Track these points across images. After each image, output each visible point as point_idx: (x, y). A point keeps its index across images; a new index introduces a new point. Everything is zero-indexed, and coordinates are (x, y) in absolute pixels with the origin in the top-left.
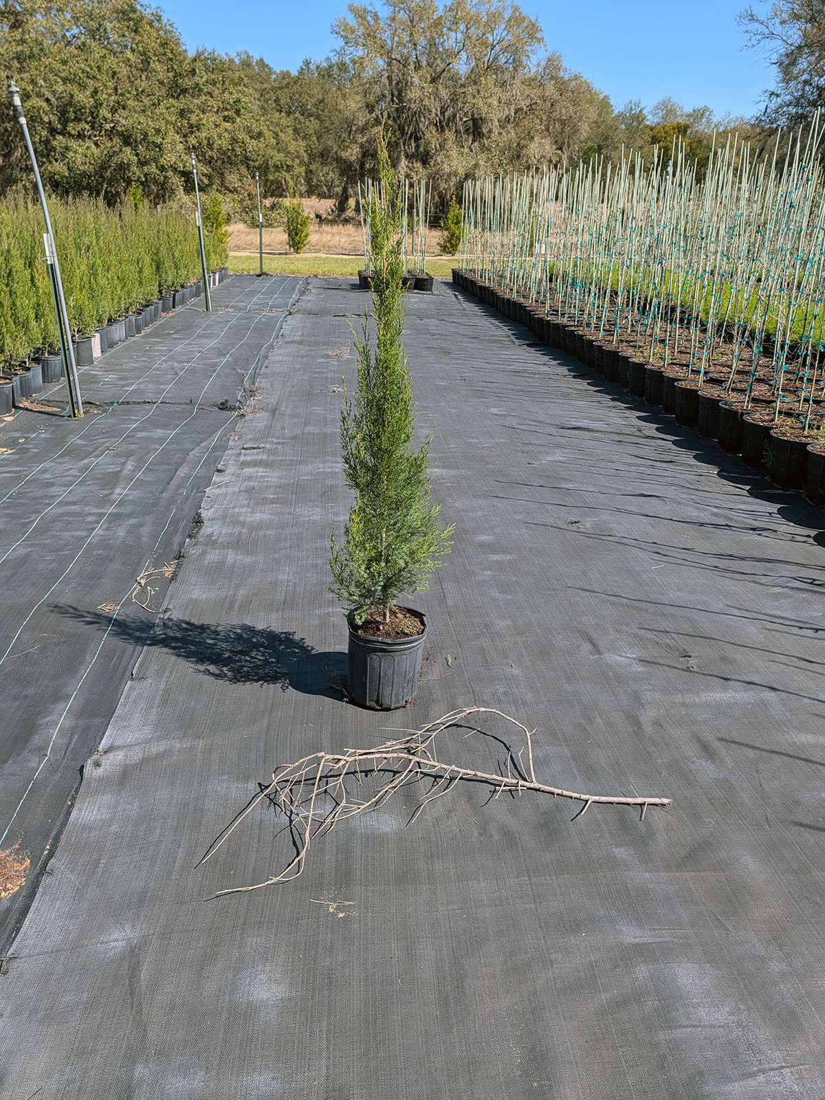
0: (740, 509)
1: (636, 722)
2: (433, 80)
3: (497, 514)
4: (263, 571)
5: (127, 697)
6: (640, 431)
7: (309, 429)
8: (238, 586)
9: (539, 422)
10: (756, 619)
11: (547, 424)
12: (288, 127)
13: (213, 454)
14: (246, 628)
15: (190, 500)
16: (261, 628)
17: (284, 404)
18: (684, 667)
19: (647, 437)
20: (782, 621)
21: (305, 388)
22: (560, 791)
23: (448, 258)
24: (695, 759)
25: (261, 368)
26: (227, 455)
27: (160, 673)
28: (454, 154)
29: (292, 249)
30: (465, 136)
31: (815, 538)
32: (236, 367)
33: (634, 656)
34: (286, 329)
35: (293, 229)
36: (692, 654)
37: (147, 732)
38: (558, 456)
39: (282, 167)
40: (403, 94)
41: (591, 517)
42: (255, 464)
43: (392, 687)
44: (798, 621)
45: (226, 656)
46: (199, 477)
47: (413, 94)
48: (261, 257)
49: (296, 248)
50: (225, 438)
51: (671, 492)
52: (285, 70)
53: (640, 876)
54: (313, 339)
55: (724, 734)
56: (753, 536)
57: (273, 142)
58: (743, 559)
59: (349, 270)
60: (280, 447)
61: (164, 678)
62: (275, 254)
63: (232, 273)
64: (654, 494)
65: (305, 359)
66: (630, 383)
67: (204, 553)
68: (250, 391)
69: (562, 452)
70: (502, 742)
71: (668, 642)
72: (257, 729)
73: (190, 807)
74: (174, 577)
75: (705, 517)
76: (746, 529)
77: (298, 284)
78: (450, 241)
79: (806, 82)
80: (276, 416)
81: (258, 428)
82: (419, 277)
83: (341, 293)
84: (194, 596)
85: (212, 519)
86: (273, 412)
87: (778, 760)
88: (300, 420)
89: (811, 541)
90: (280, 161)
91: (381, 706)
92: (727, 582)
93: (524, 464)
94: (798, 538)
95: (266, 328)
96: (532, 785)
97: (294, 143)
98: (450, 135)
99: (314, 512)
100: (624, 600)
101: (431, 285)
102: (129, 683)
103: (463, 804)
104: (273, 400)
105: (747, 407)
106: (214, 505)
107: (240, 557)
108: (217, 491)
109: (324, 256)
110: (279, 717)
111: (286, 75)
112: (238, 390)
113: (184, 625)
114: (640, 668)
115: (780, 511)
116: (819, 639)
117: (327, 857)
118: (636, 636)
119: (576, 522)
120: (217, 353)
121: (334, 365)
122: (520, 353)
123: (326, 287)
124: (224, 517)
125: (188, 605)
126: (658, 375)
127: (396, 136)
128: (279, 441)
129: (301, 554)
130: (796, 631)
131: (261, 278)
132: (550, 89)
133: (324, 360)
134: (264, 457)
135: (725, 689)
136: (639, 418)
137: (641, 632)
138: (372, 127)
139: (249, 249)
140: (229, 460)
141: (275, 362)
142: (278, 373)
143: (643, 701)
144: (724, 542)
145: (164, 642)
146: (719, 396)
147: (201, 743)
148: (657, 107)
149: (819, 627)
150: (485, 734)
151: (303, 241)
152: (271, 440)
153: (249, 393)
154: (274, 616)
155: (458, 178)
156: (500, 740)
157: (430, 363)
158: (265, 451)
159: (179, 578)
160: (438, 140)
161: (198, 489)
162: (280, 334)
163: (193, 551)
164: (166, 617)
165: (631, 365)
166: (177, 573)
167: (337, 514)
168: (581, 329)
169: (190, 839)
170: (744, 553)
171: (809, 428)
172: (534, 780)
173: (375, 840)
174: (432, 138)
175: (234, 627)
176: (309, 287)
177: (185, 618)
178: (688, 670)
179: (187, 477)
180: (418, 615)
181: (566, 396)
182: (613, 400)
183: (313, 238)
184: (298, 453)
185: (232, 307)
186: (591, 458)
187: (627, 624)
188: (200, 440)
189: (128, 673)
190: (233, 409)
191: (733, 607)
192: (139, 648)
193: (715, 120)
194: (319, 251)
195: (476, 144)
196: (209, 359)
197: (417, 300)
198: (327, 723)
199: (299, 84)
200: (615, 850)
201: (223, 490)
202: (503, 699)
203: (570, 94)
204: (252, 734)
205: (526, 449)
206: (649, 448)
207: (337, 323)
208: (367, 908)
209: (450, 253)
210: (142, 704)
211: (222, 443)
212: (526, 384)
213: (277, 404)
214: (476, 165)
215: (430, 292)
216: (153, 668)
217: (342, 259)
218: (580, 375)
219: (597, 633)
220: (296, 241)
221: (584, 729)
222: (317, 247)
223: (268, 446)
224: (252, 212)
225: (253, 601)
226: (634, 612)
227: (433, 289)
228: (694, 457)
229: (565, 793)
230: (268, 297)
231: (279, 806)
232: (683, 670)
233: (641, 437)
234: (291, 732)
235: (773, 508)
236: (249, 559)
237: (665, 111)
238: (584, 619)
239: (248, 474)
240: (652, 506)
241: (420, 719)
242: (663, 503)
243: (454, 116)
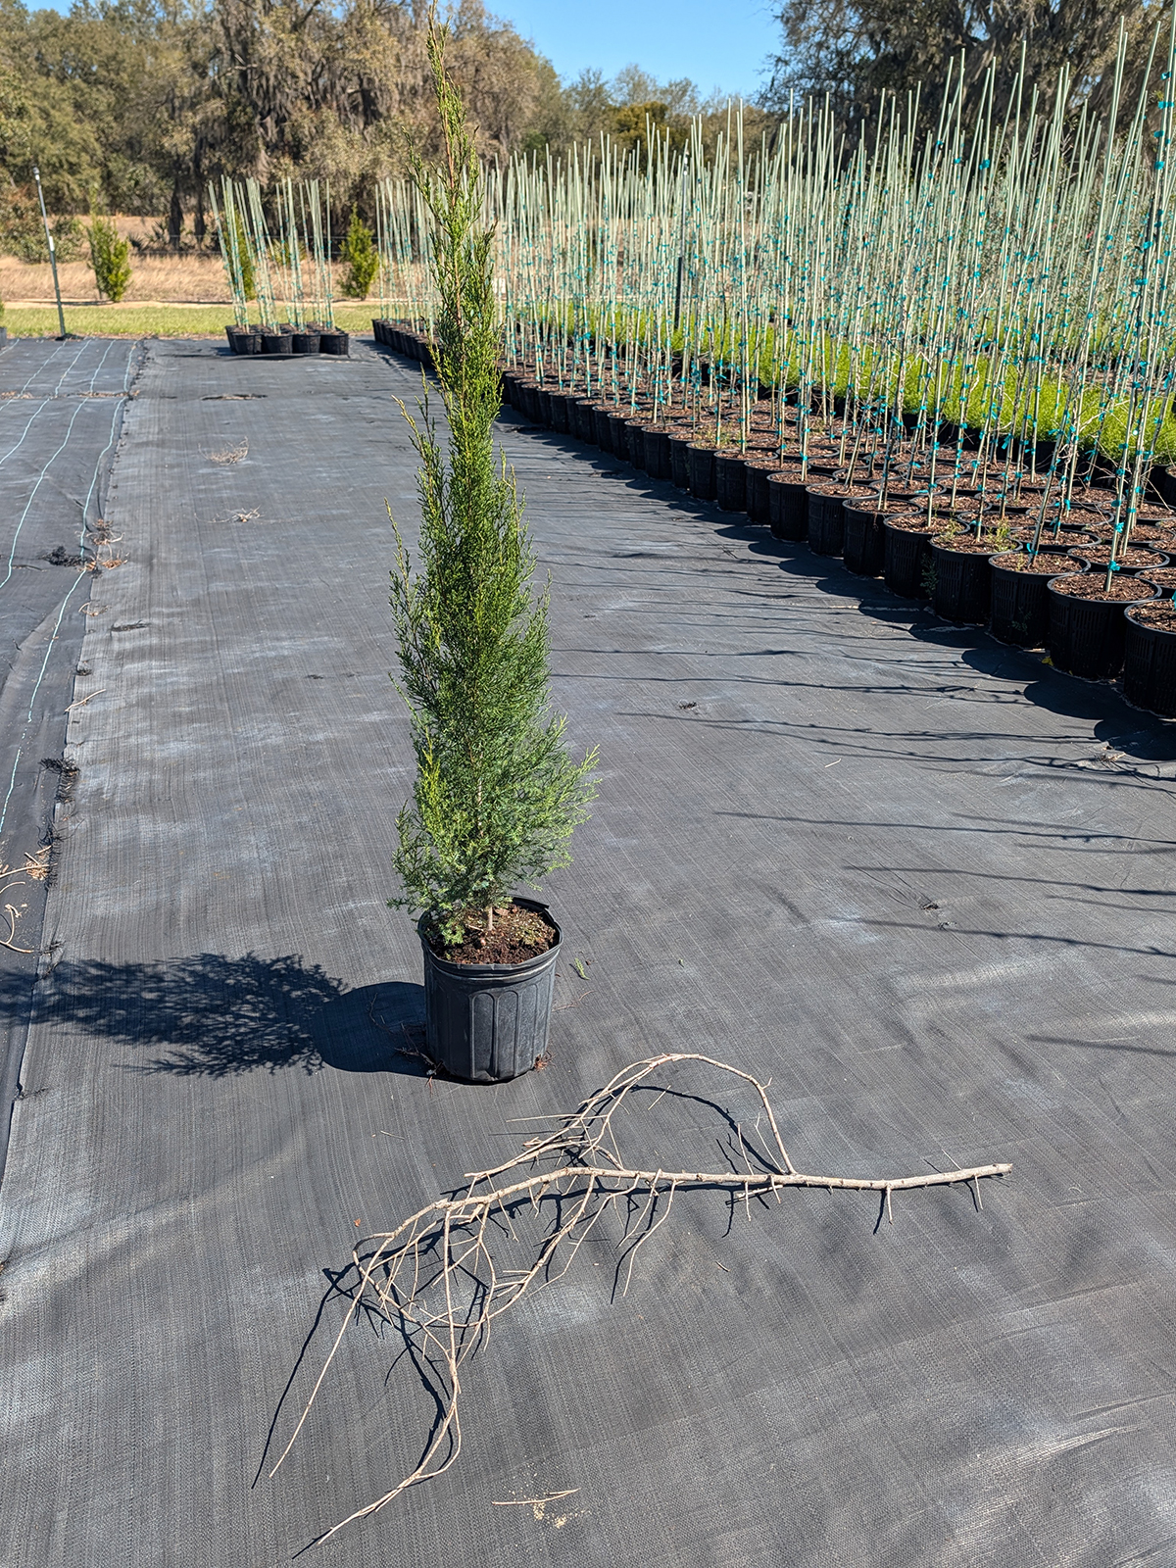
0: (912, 661)
1: (902, 1033)
2: (295, 28)
3: (568, 704)
4: (212, 848)
5: (21, 1137)
6: (728, 552)
7: (217, 586)
8: (174, 883)
9: (579, 549)
10: (1001, 831)
11: (591, 551)
12: (64, 100)
13: (63, 644)
14: (208, 959)
15: (43, 731)
16: (237, 957)
17: (163, 548)
18: (936, 924)
19: (741, 561)
20: (1037, 830)
21: (189, 517)
22: (836, 1181)
23: (355, 304)
24: (1008, 1081)
25: (106, 490)
26: (88, 644)
27: (74, 1076)
28: (340, 143)
29: (105, 295)
30: (352, 117)
31: (1028, 694)
32: (63, 491)
33: (856, 917)
34: (131, 423)
35: (103, 263)
36: (939, 903)
37: (79, 1203)
38: (625, 601)
39: (62, 166)
40: (250, 51)
41: (708, 695)
42: (141, 654)
43: (515, 1041)
44: (1058, 827)
45: (187, 1020)
46: (50, 687)
47: (267, 49)
48: (60, 309)
49: (111, 293)
50: (76, 616)
51: (806, 643)
52: (49, 10)
53: (1019, 1318)
54: (180, 437)
55: (1032, 1029)
56: (943, 701)
57: (41, 123)
58: (943, 737)
59: (205, 326)
60: (176, 620)
61: (85, 1086)
62: (77, 304)
63: (12, 336)
64: (785, 649)
65: (176, 470)
66: (692, 480)
67: (95, 828)
68: (99, 529)
69: (630, 595)
70: (712, 1105)
71: (896, 886)
72: (288, 1159)
73: (208, 1350)
74: (50, 880)
75: (869, 677)
76: (931, 690)
77: (129, 349)
78: (355, 278)
79: (820, 45)
80: (156, 568)
81: (130, 591)
82: (326, 333)
83: (204, 362)
84: (99, 912)
85: (94, 762)
86: (149, 561)
87: (1125, 1062)
88: (198, 572)
89: (1023, 699)
90: (57, 156)
91: (498, 1075)
92: (937, 776)
93: (580, 618)
94: (1004, 697)
95: (95, 423)
96: (791, 1179)
97: (78, 126)
98: (330, 114)
99: (271, 731)
100: (805, 824)
101: (346, 345)
102: (18, 1105)
103: (691, 1240)
104: (142, 542)
105: (882, 507)
106: (89, 735)
107: (161, 827)
108: (88, 710)
109: (160, 305)
110: (322, 1127)
111: (50, 17)
112: (76, 528)
113: (94, 971)
114: (870, 937)
115: (966, 658)
116: (1095, 851)
117: (496, 1401)
118: (846, 883)
119: (690, 706)
120: (22, 468)
121: (228, 477)
122: (512, 443)
123: (177, 353)
124: (114, 756)
125: (91, 930)
126: (736, 467)
127: (246, 114)
128: (171, 610)
129: (269, 808)
130: (1060, 842)
131: (64, 343)
132: (471, 46)
133: (210, 470)
134: (155, 641)
135: (1006, 956)
136: (719, 532)
137: (850, 875)
138: (208, 99)
139: (32, 297)
140: (94, 652)
141: (127, 478)
142: (138, 497)
143: (900, 994)
144: (912, 712)
145: (63, 1009)
146: (835, 493)
147: (194, 1208)
148: (619, 79)
149: (1090, 833)
150: (680, 1095)
151: (122, 281)
152: (157, 610)
153: (98, 533)
154: (255, 931)
155: (350, 181)
156: (708, 1103)
157: (382, 465)
158: (154, 630)
159: (61, 880)
160: (312, 121)
161: (52, 709)
162: (123, 432)
163: (75, 827)
164: (56, 961)
165: (690, 452)
166: (54, 872)
167: (310, 730)
168: (599, 402)
169: (226, 1422)
170: (941, 727)
171: (982, 532)
172: (792, 1169)
173: (568, 1344)
174: (303, 118)
175: (188, 962)
176: (149, 355)
177: (93, 957)
178: (941, 928)
179: (27, 690)
180: (534, 907)
181: (603, 506)
182: (672, 507)
183: (137, 278)
184: (210, 628)
185: (28, 391)
186: (674, 601)
187: (825, 864)
188: (32, 621)
189: (11, 1085)
190: (76, 561)
191: (963, 816)
192: (19, 1030)
193: (701, 99)
194: (149, 298)
195: (370, 128)
196: (12, 479)
197: (328, 369)
198: (412, 1124)
199: (72, 30)
200: (962, 1275)
201: (98, 707)
202: (689, 1025)
203: (501, 54)
204: (282, 1170)
205: (574, 593)
206: (751, 577)
207: (213, 409)
208: (602, 1496)
209: (357, 296)
210: (55, 1146)
211: (74, 623)
212: (537, 490)
213: (152, 548)
214: (376, 162)
215: (345, 356)
216: (57, 1068)
217: (190, 310)
218: (612, 473)
219: (787, 886)
220: (110, 282)
221: (830, 1058)
222: (144, 292)
223: (155, 621)
224: (24, 238)
225: (210, 908)
226: (828, 843)
227: (350, 352)
228: (818, 586)
229: (847, 1182)
230: (86, 372)
231: (374, 1310)
232: (933, 929)
233: (733, 561)
234: (353, 1153)
235: (956, 654)
236: (179, 829)
237: (631, 85)
238: (760, 865)
239: (134, 674)
240: (788, 668)
241: (569, 1088)
242: (803, 661)
243: (333, 86)
